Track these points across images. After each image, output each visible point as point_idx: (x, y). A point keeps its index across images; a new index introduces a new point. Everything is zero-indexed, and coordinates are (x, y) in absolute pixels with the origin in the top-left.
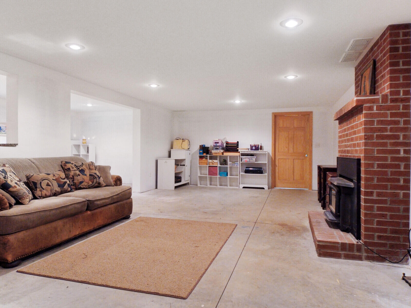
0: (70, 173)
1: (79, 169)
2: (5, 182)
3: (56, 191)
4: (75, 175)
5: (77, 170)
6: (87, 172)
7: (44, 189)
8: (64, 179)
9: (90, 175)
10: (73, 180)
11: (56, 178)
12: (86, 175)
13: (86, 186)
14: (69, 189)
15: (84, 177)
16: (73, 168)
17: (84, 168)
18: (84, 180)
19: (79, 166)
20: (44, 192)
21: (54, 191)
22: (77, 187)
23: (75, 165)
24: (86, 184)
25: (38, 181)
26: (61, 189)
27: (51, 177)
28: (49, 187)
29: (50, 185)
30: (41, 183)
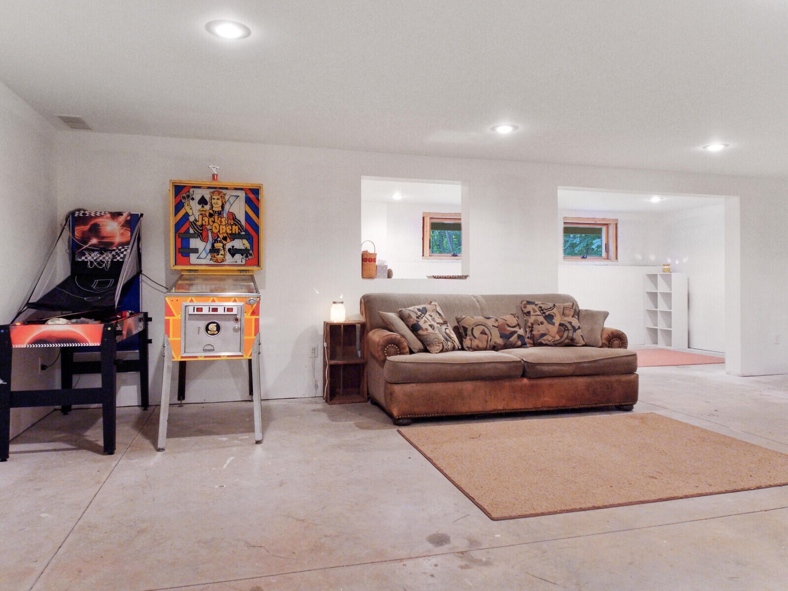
0: (529, 319)
1: (544, 313)
2: (416, 322)
3: (495, 343)
4: (536, 322)
5: (540, 315)
6: (557, 320)
7: (475, 338)
8: (514, 327)
9: (561, 325)
10: (531, 331)
11: (499, 324)
12: (553, 324)
13: (550, 342)
14: (519, 343)
15: (550, 326)
16: (535, 311)
17: (555, 312)
18: (549, 332)
19: (545, 310)
20: (476, 343)
21: (492, 343)
22: (535, 342)
23: (540, 307)
24: (550, 338)
25: (469, 326)
26: (503, 340)
27: (490, 323)
28: (484, 336)
29: (487, 333)
30: (473, 329)
